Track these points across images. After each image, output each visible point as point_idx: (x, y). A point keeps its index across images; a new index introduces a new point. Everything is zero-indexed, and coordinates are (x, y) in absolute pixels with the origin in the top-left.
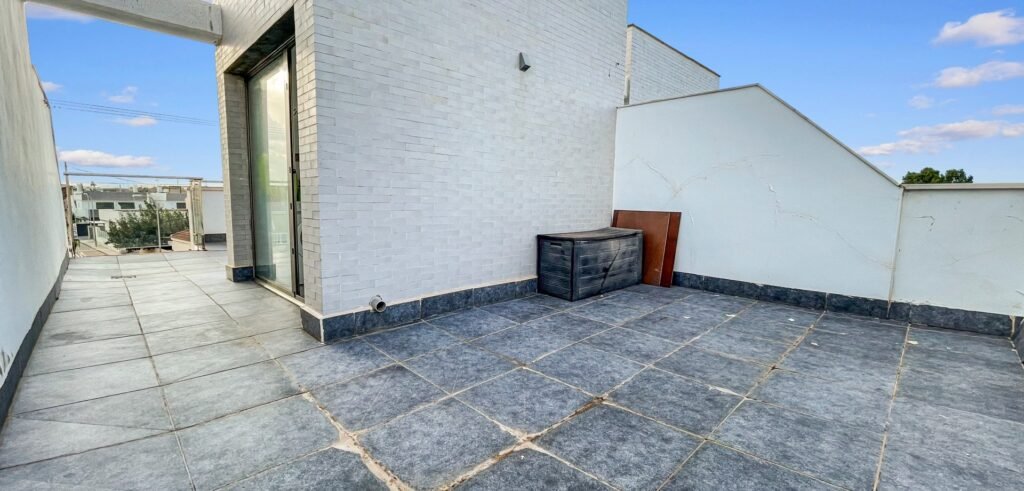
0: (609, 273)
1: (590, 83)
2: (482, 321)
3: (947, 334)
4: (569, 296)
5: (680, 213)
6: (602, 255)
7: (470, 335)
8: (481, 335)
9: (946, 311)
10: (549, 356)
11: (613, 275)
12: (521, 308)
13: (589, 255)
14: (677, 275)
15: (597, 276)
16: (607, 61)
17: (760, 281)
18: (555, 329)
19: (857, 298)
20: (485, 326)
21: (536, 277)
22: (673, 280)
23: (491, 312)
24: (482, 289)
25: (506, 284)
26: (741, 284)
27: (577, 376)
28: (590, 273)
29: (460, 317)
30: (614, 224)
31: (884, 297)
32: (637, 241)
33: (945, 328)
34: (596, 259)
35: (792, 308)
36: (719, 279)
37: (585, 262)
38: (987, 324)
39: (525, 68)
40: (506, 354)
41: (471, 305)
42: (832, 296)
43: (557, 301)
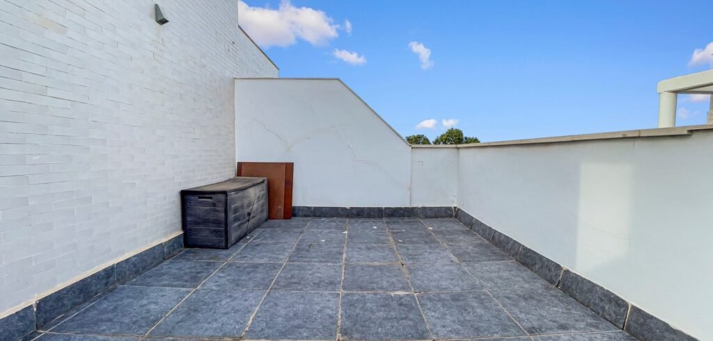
0: (251, 216)
1: (216, 54)
2: (145, 302)
3: (434, 220)
4: (223, 244)
5: (293, 163)
6: (246, 202)
7: (141, 327)
8: (157, 320)
9: (431, 209)
10: (257, 317)
11: (254, 217)
12: (180, 269)
13: (238, 204)
14: (294, 208)
15: (244, 221)
16: (226, 37)
17: (348, 205)
18: (237, 283)
19: (397, 208)
20: (152, 306)
21: (182, 232)
22: (291, 213)
23: (148, 285)
24: (127, 261)
25: (154, 248)
26: (336, 209)
27: (299, 327)
28: (239, 220)
29: (105, 305)
30: (239, 173)
31: (408, 206)
32: (264, 186)
33: (431, 217)
34: (242, 207)
35: (367, 220)
36: (322, 208)
37: (236, 211)
38: (446, 212)
39: (163, 21)
40: (208, 333)
41: (114, 283)
42: (386, 208)
43: (214, 252)
